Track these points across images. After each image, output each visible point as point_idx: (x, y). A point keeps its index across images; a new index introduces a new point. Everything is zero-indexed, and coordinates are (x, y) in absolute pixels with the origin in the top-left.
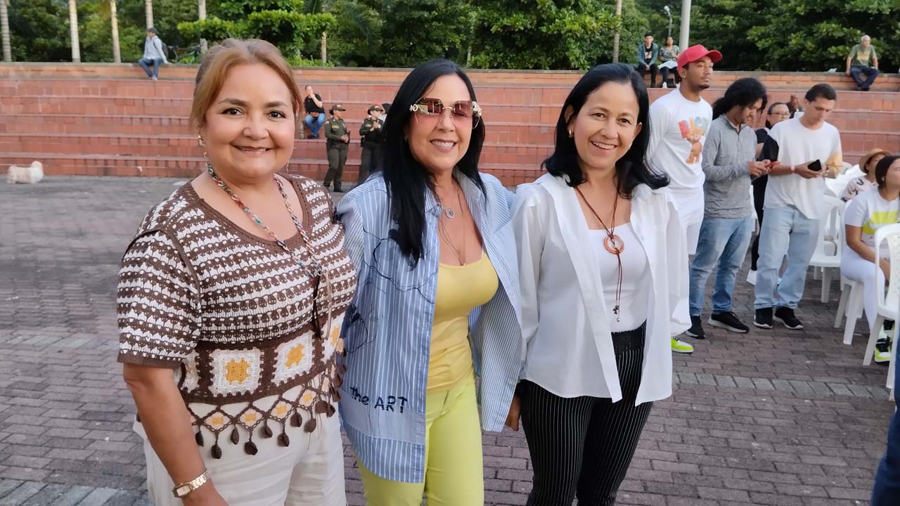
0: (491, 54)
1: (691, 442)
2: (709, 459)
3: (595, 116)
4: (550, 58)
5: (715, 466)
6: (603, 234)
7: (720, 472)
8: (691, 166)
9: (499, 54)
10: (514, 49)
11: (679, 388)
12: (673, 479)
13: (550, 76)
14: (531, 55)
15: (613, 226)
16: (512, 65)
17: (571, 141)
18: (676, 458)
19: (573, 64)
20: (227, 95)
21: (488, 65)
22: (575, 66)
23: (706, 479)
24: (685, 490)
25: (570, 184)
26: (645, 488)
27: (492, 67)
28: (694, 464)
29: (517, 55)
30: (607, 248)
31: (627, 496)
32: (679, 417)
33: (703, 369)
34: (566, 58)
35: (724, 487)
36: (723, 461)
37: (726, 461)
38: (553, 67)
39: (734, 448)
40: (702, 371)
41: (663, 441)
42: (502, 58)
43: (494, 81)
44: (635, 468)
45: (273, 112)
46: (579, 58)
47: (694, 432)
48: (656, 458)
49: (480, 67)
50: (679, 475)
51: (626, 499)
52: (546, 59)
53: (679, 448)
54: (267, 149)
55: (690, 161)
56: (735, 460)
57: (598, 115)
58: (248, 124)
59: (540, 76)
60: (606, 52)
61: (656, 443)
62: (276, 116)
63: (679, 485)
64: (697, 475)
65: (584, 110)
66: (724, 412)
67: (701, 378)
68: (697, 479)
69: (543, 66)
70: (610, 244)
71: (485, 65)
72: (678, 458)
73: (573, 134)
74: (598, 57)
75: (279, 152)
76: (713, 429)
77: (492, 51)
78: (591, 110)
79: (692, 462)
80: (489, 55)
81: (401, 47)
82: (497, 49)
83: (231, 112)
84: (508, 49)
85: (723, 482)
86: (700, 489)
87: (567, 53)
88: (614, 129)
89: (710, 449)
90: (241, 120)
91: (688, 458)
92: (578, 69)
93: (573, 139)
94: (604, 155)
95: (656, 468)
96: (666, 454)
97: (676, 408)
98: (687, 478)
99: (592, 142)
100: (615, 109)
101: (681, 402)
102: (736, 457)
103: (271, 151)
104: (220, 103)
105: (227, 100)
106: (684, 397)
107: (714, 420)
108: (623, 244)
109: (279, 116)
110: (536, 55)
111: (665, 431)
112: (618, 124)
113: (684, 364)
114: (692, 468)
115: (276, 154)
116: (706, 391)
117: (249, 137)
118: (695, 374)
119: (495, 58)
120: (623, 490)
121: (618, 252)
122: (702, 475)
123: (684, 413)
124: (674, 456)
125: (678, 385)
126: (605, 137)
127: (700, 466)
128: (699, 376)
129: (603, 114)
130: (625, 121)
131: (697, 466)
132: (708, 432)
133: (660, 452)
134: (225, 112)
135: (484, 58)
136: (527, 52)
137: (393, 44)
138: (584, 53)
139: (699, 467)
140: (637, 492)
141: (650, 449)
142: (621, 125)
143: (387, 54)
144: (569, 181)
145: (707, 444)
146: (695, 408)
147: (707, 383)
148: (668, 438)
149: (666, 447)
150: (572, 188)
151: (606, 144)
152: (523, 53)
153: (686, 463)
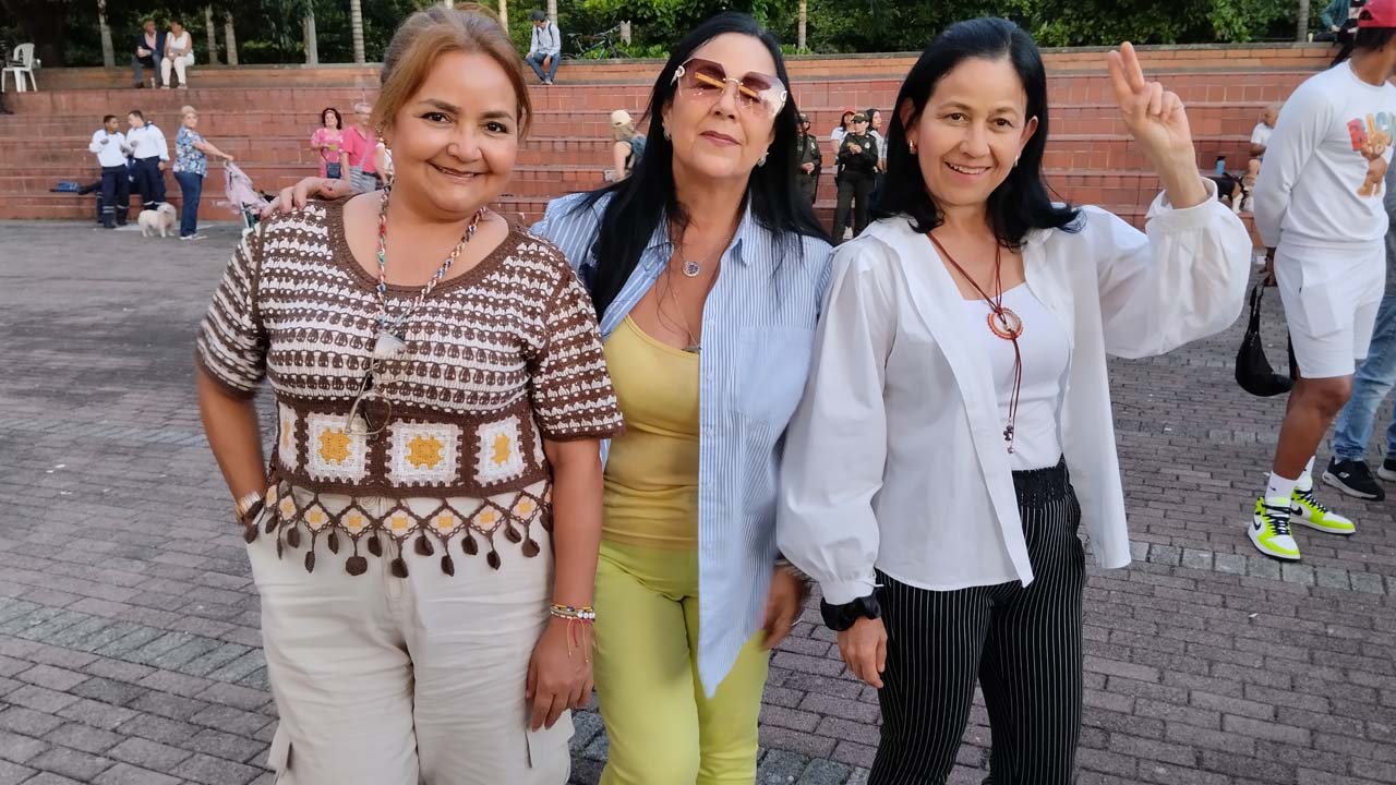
0: (1073, 23)
1: (1307, 690)
2: (1334, 722)
3: (950, 119)
4: (1177, 26)
5: (1341, 734)
6: (984, 308)
7: (1348, 746)
8: (1365, 200)
9: (1087, 21)
10: (1114, 12)
11: (1311, 595)
12: (1256, 750)
13: (1171, 54)
14: (1144, 20)
15: (999, 292)
16: (1108, 40)
17: (914, 160)
18: (1272, 715)
19: (1219, 33)
20: (431, 94)
21: (1067, 41)
22: (1223, 36)
23: (1320, 756)
24: (1275, 771)
25: (918, 230)
26: (1199, 760)
27: (1073, 44)
28: (1304, 728)
29: (1119, 22)
30: (995, 331)
31: (1161, 770)
32: (1296, 646)
33: (1366, 565)
34: (1207, 24)
35: (1349, 773)
36: (1359, 727)
37: (1365, 728)
38: (1183, 39)
39: (1386, 707)
40: (1362, 568)
41: (1255, 684)
42: (1091, 27)
43: (1071, 66)
44: (1190, 725)
45: (492, 124)
46: (1232, 21)
47: (1319, 672)
48: (1233, 711)
49: (1053, 45)
50: (1269, 744)
51: (1158, 775)
52: (1169, 28)
53: (1282, 698)
54: (476, 174)
55: (1366, 191)
56: (1384, 728)
57: (955, 117)
58: (455, 138)
59: (1153, 54)
60: (1286, 12)
61: (1239, 686)
62: (494, 129)
63: (1265, 762)
64: (1304, 747)
65: (931, 109)
66: (1385, 642)
67: (1359, 580)
68: (1301, 756)
69: (1164, 39)
70: (998, 322)
71: (1062, 41)
72: (1276, 716)
73: (916, 147)
74: (1270, 22)
75: (492, 179)
76: (1358, 670)
77: (1075, 16)
78: (942, 108)
79: (1301, 724)
80: (1069, 24)
81: (927, 19)
82: (1085, 14)
83: (435, 117)
84: (1104, 13)
85: (1349, 764)
86: (1301, 772)
87: (1208, 16)
88: (982, 139)
89: (1340, 705)
90: (448, 131)
91: (1294, 718)
92: (1229, 41)
93: (915, 158)
94: (967, 184)
95: (1229, 729)
96: (1254, 707)
97: (1297, 628)
98: (1282, 750)
99: (948, 164)
100: (982, 105)
101: (1308, 620)
102: (1387, 723)
103: (481, 178)
104: (420, 103)
105: (430, 101)
106: (1314, 611)
107: (1363, 655)
108: (1020, 322)
109: (498, 129)
110: (1153, 20)
111: (1263, 668)
112: (990, 129)
113: (1332, 552)
114: (1300, 735)
115: (487, 180)
116: (1360, 604)
117: (456, 158)
118: (1348, 571)
119: (1080, 30)
120: (1157, 760)
121: (1013, 336)
122: (1313, 748)
123: (1308, 638)
124: (1268, 711)
125: (1310, 589)
126: (968, 156)
127: (1313, 731)
128: (1354, 577)
129: (962, 115)
130: (1002, 122)
131: (1308, 732)
132: (1346, 675)
133: (1245, 702)
134: (426, 116)
135: (1061, 30)
136: (1138, 16)
137: (914, 14)
138: (1240, 15)
139: (1312, 734)
140: (1183, 766)
141: (1227, 695)
142: (995, 131)
143: (904, 31)
144: (916, 224)
145: (1338, 695)
146: (1331, 631)
147: (1368, 590)
148: (1266, 679)
149: (1258, 694)
150: (924, 235)
151: (969, 167)
152: (1130, 18)
153: (1288, 725)
